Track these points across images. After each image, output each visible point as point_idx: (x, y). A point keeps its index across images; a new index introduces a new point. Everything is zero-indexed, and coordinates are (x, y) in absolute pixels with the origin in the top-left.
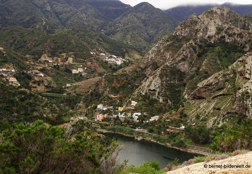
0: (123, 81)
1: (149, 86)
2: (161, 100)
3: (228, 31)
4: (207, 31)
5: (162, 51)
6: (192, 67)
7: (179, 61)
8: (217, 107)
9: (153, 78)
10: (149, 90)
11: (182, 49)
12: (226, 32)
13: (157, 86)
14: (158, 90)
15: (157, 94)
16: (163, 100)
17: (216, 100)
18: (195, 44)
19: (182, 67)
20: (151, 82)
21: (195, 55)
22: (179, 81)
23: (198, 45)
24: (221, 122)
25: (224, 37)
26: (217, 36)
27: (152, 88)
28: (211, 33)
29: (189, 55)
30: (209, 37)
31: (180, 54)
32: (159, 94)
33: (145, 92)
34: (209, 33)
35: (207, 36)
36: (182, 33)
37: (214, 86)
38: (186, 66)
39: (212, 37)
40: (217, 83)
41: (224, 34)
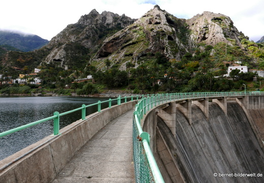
0: (29, 57)
1: (53, 56)
2: (66, 68)
3: (123, 19)
4: (105, 20)
5: (67, 35)
6: (95, 45)
7: (83, 39)
8: (128, 53)
9: (58, 51)
10: (55, 60)
11: (85, 30)
12: (121, 20)
13: (62, 57)
14: (63, 60)
15: (62, 63)
16: (69, 68)
17: (126, 49)
18: (97, 28)
19: (85, 44)
20: (56, 53)
21: (97, 36)
22: (83, 54)
23: (99, 29)
24: (136, 64)
25: (120, 24)
26: (114, 24)
27: (57, 58)
28: (109, 21)
29: (92, 35)
30: (108, 24)
31: (84, 34)
32: (64, 63)
33: (49, 61)
34: (107, 22)
35: (106, 23)
36: (84, 23)
37: (122, 39)
38: (89, 43)
39: (110, 24)
40: (124, 36)
41: (119, 22)
